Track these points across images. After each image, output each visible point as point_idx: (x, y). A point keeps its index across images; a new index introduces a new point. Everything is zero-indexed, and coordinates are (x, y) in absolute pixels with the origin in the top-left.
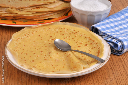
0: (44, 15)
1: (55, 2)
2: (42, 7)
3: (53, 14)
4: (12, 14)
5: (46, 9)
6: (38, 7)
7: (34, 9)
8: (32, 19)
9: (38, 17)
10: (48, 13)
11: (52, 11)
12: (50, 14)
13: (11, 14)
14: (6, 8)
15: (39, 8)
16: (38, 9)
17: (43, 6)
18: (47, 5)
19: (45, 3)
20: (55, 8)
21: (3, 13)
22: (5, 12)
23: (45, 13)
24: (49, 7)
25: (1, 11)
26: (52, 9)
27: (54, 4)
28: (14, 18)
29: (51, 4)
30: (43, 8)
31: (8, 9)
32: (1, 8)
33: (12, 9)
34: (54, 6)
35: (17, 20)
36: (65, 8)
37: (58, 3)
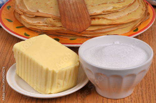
0: (102, 29)
1: (119, 11)
2: (99, 18)
3: (116, 29)
4: (54, 27)
5: (105, 20)
6: (93, 17)
8: (82, 35)
9: (92, 32)
11: (114, 23)
12: (110, 28)
14: (45, 19)
16: (93, 21)
17: (100, 16)
18: (107, 15)
19: (103, 12)
20: (118, 19)
21: (42, 26)
22: (45, 25)
23: (103, 27)
24: (109, 18)
25: (39, 23)
26: (114, 20)
27: (117, 13)
28: (57, 34)
30: (101, 19)
31: (49, 20)
32: (39, 18)
33: (54, 19)
34: (118, 17)
35: (62, 36)
36: (133, 20)
37: (124, 12)
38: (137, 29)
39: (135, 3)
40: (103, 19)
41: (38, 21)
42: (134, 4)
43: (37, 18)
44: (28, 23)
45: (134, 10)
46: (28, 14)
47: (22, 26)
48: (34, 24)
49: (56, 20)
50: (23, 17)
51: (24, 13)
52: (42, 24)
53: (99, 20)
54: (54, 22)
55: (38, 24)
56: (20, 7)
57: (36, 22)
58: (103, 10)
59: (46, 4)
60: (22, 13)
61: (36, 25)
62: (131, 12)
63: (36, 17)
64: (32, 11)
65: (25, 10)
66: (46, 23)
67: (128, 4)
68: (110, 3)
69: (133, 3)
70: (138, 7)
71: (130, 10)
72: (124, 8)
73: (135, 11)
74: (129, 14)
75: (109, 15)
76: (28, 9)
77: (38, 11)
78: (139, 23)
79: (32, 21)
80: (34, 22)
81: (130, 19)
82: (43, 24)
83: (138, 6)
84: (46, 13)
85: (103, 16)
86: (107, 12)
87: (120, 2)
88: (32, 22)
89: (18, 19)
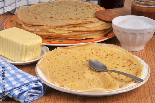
0: (81, 34)
1: (94, 22)
2: (80, 26)
3: (92, 34)
5: (84, 28)
6: (75, 25)
7: (71, 28)
8: (68, 38)
10: (86, 33)
11: (90, 30)
12: (88, 33)
13: (46, 33)
14: (41, 27)
15: (76, 26)
16: (75, 28)
17: (80, 25)
18: (85, 25)
20: (93, 27)
24: (87, 26)
25: (36, 30)
26: (91, 28)
27: (93, 24)
30: (81, 27)
31: (43, 28)
32: (36, 26)
33: (47, 27)
34: (93, 26)
35: (53, 40)
36: (105, 29)
37: (98, 22)
41: (35, 29)
43: (34, 27)
50: (23, 26)
51: (25, 24)
54: (47, 29)
55: (35, 31)
57: (34, 29)
60: (23, 23)
62: (103, 23)
63: (34, 25)
66: (41, 30)
74: (101, 24)
75: (87, 24)
79: (31, 29)
80: (32, 30)
81: (102, 28)
82: (39, 31)
85: (83, 25)
86: (86, 22)
88: (30, 30)
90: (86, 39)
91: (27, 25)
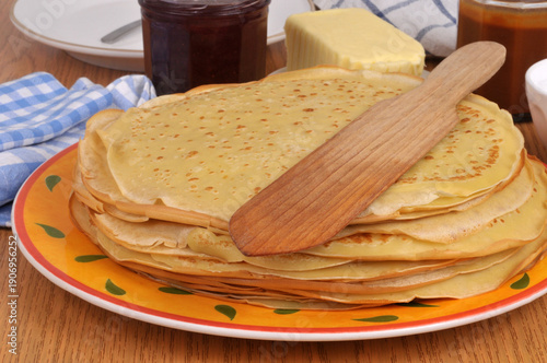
0: (394, 278)
1: (460, 209)
2: (385, 236)
3: (447, 276)
4: (219, 265)
5: (408, 243)
6: (363, 230)
7: (339, 243)
8: (322, 297)
9: (358, 288)
10: (421, 270)
11: (439, 256)
12: (427, 271)
13: (215, 265)
14: (185, 232)
15: (367, 236)
16: (363, 244)
17: (388, 229)
18: (414, 225)
19: (402, 212)
20: (455, 239)
21: (174, 256)
22: (184, 253)
23: (399, 270)
24: (423, 236)
25: (162, 245)
26: (442, 244)
27: (452, 219)
28: (227, 289)
29: (437, 220)
30: (391, 240)
31: (200, 237)
32: (163, 227)
33: (218, 235)
34: (455, 231)
35: (245, 299)
36: (513, 244)
37: (477, 212)
38: (526, 280)
39: (518, 179)
40: (400, 239)
41: (160, 240)
42: (514, 183)
43: (155, 228)
44: (120, 245)
45: (514, 208)
46: (122, 211)
47: (98, 253)
48: (142, 247)
49: (226, 239)
50: (102, 219)
51: (108, 208)
52: (171, 252)
53: (384, 241)
54: (218, 246)
55: (159, 251)
56: (93, 185)
57: (150, 242)
58: (400, 206)
59: (188, 175)
60: (101, 205)
61: (149, 255)
62: (502, 213)
63: (153, 222)
64: (139, 200)
65: (113, 197)
66: (187, 247)
67: (493, 186)
68: (426, 179)
69: (512, 179)
70: (527, 196)
71: (501, 208)
72: (479, 200)
73: (517, 211)
74: (495, 221)
75: (424, 222)
76: (124, 191)
77: (159, 202)
78: (534, 256)
79: (138, 236)
80: (142, 243)
81: (500, 242)
82: (178, 252)
83: (529, 192)
84: (188, 209)
85: (401, 228)
86: (417, 211)
87: (462, 178)
88: (134, 242)
89: (85, 226)
90: (417, 303)
91: (120, 215)
